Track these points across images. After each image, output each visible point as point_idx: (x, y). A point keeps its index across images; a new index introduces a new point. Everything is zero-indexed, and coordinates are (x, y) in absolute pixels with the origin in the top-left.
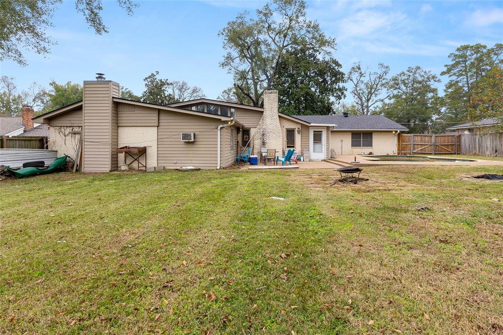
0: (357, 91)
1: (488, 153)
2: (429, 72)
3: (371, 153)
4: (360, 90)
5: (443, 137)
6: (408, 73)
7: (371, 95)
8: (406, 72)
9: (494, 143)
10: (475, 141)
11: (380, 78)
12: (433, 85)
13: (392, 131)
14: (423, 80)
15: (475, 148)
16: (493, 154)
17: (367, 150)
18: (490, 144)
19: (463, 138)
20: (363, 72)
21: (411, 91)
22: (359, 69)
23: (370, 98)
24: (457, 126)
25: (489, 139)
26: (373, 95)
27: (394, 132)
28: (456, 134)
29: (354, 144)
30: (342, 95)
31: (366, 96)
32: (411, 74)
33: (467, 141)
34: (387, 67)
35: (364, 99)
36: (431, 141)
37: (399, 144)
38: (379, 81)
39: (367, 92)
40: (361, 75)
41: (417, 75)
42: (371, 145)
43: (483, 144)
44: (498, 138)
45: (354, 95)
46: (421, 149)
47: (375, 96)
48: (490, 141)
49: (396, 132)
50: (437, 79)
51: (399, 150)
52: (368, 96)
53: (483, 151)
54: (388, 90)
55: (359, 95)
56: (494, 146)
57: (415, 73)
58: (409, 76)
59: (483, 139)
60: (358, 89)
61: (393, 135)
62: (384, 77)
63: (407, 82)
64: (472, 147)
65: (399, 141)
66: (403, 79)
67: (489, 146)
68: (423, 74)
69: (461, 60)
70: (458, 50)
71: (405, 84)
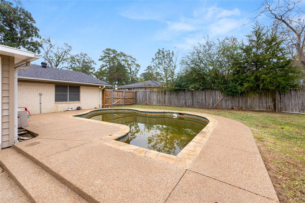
0: (47, 57)
1: (154, 103)
2: (91, 58)
3: (79, 109)
4: (50, 57)
5: (128, 93)
6: (81, 56)
7: (59, 62)
8: (80, 55)
9: (158, 97)
10: (146, 96)
11: (65, 53)
12: (93, 66)
13: (98, 86)
14: (88, 62)
15: (146, 100)
16: (158, 104)
17: (74, 105)
18: (156, 98)
19: (138, 94)
20: (52, 45)
21: (82, 66)
22: (49, 41)
23: (58, 64)
24: (122, 86)
25: (155, 94)
26: (61, 63)
27: (100, 87)
28: (135, 91)
29: (59, 99)
30: (36, 50)
31: (55, 62)
32: (82, 57)
33: (140, 95)
34: (70, 47)
35: (53, 64)
36: (123, 95)
37: (103, 98)
38: (65, 55)
39: (56, 59)
40: (51, 46)
41: (85, 58)
42: (79, 99)
43: (151, 98)
44: (160, 94)
45: (45, 59)
46: (117, 101)
47: (62, 64)
48: (156, 95)
49: (102, 87)
50: (95, 63)
51: (103, 103)
52: (56, 63)
53: (151, 102)
54: (68, 63)
55: (50, 60)
56: (158, 99)
57: (84, 57)
58: (81, 58)
59: (152, 94)
60: (48, 56)
61: (99, 90)
62: (68, 52)
63: (80, 61)
64: (144, 99)
65: (103, 96)
66: (77, 59)
67: (155, 99)
68: (88, 58)
69: (107, 55)
70: (106, 50)
71: (78, 62)
